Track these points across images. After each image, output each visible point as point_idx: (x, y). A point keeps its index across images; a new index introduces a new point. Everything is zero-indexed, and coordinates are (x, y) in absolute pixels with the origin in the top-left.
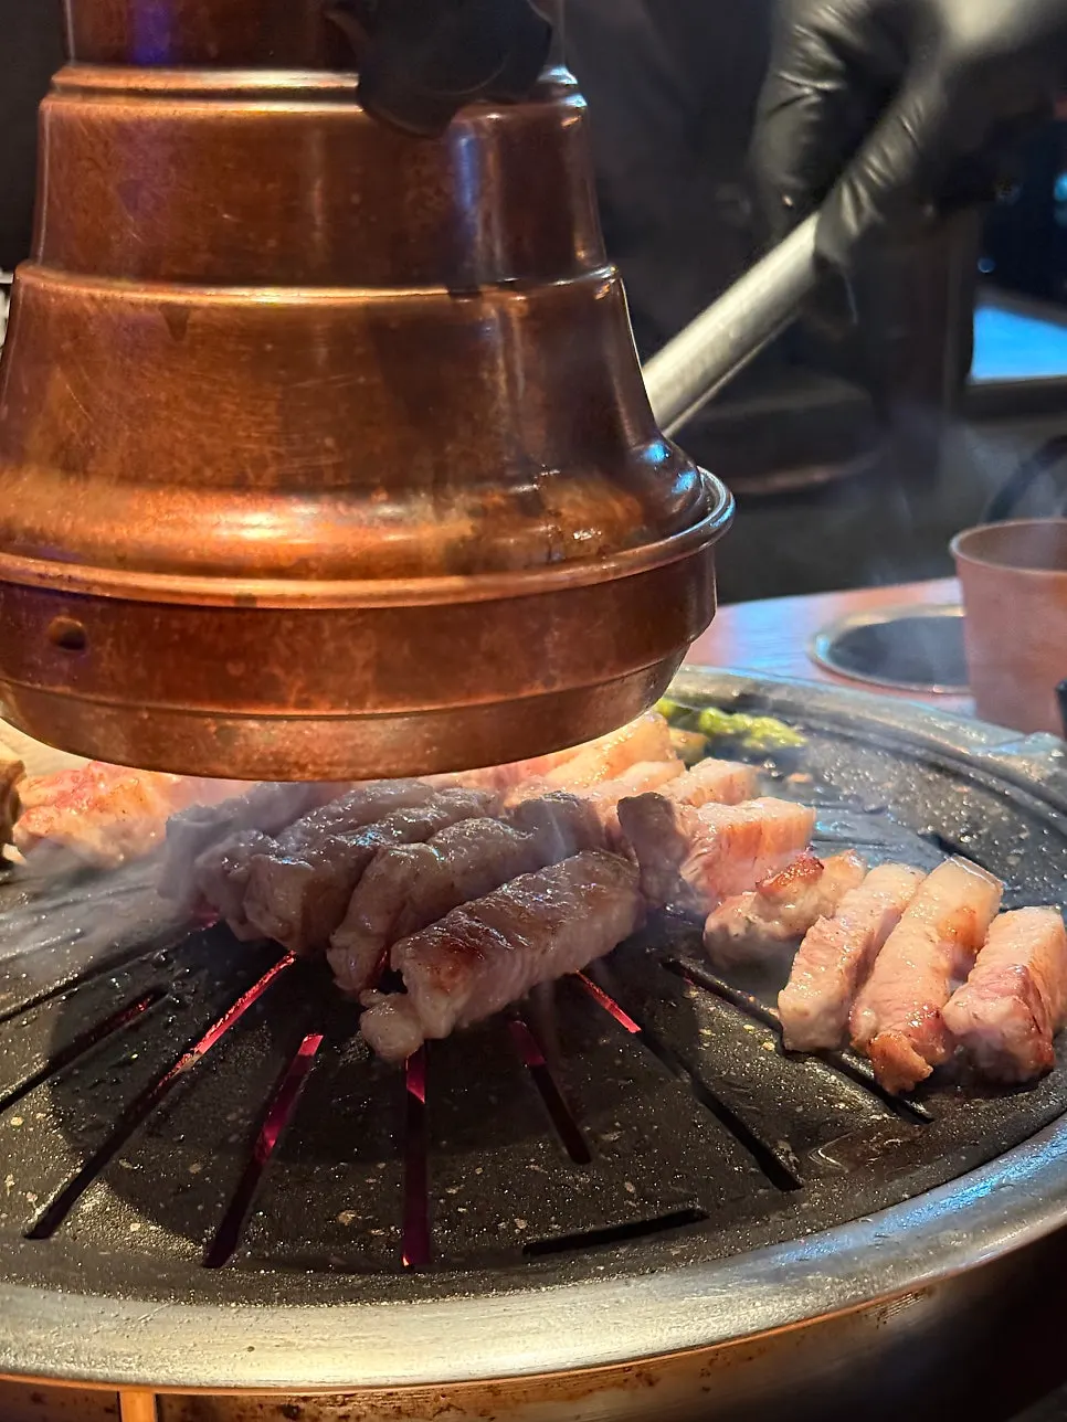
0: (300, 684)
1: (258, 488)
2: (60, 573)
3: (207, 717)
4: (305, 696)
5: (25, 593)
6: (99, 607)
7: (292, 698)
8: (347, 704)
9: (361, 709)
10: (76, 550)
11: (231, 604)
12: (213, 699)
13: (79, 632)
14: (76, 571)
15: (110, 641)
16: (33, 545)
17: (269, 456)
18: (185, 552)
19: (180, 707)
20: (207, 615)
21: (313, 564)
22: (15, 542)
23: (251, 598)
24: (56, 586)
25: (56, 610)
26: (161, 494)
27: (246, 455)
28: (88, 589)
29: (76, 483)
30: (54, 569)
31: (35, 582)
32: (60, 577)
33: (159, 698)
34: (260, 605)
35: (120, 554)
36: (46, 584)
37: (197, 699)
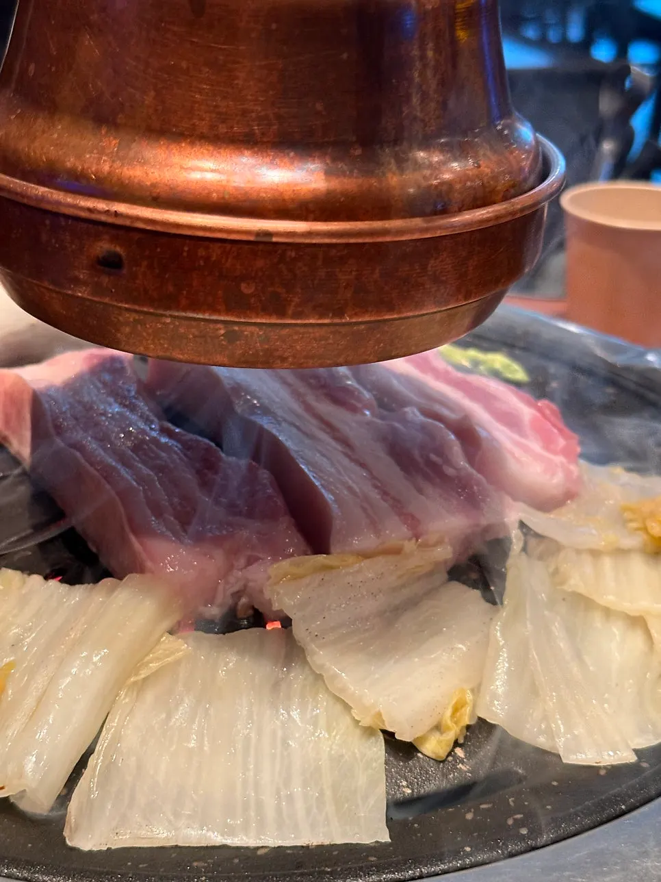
0: (296, 300)
1: (263, 143)
2: (107, 209)
3: (218, 323)
4: (300, 309)
5: (70, 222)
6: (137, 236)
7: (290, 312)
8: (331, 315)
9: (341, 318)
10: (116, 189)
11: (252, 238)
12: (229, 311)
13: (119, 256)
14: (122, 208)
15: (145, 263)
16: (77, 183)
17: (271, 116)
18: (210, 193)
19: (200, 316)
20: (228, 246)
21: (311, 206)
22: (59, 180)
23: (269, 234)
24: (103, 218)
25: (97, 237)
26: (183, 145)
27: (254, 115)
28: (132, 222)
29: (107, 133)
30: (102, 205)
31: (83, 214)
32: (107, 212)
33: (184, 310)
34: (274, 239)
35: (154, 195)
36: (94, 216)
37: (215, 310)
